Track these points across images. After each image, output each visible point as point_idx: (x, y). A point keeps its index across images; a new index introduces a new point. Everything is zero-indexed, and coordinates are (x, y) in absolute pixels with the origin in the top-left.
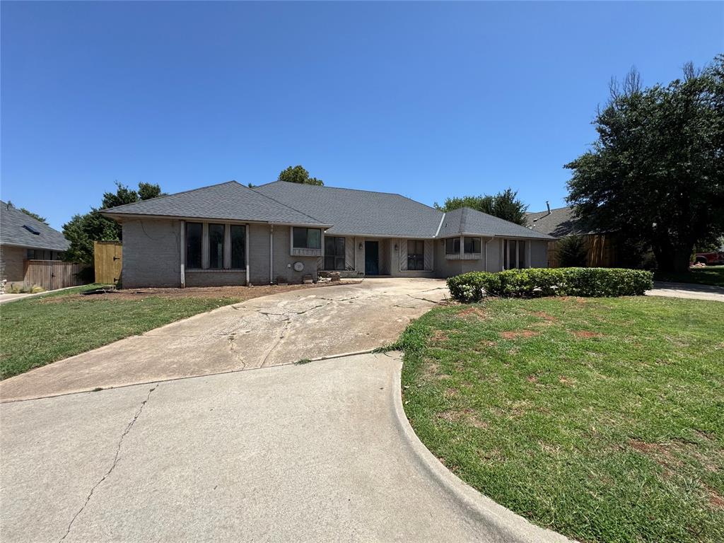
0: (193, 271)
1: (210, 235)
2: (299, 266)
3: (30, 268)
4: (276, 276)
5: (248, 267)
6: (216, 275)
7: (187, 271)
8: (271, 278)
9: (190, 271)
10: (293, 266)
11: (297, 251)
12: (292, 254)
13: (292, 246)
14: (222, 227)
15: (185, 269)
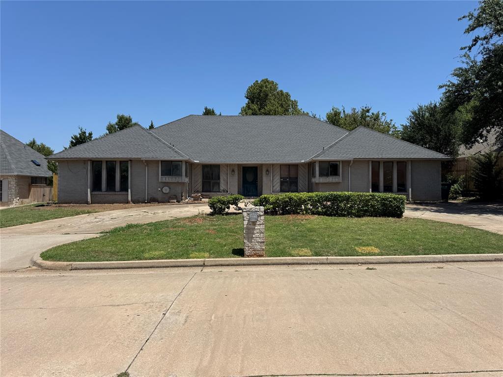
0: (96, 193)
1: (107, 168)
2: (166, 190)
3: (33, 190)
4: (149, 197)
5: (129, 190)
6: (111, 195)
7: (92, 193)
8: (146, 198)
9: (94, 193)
10: (162, 189)
11: (164, 179)
12: (160, 181)
13: (160, 174)
14: (115, 162)
15: (91, 192)
